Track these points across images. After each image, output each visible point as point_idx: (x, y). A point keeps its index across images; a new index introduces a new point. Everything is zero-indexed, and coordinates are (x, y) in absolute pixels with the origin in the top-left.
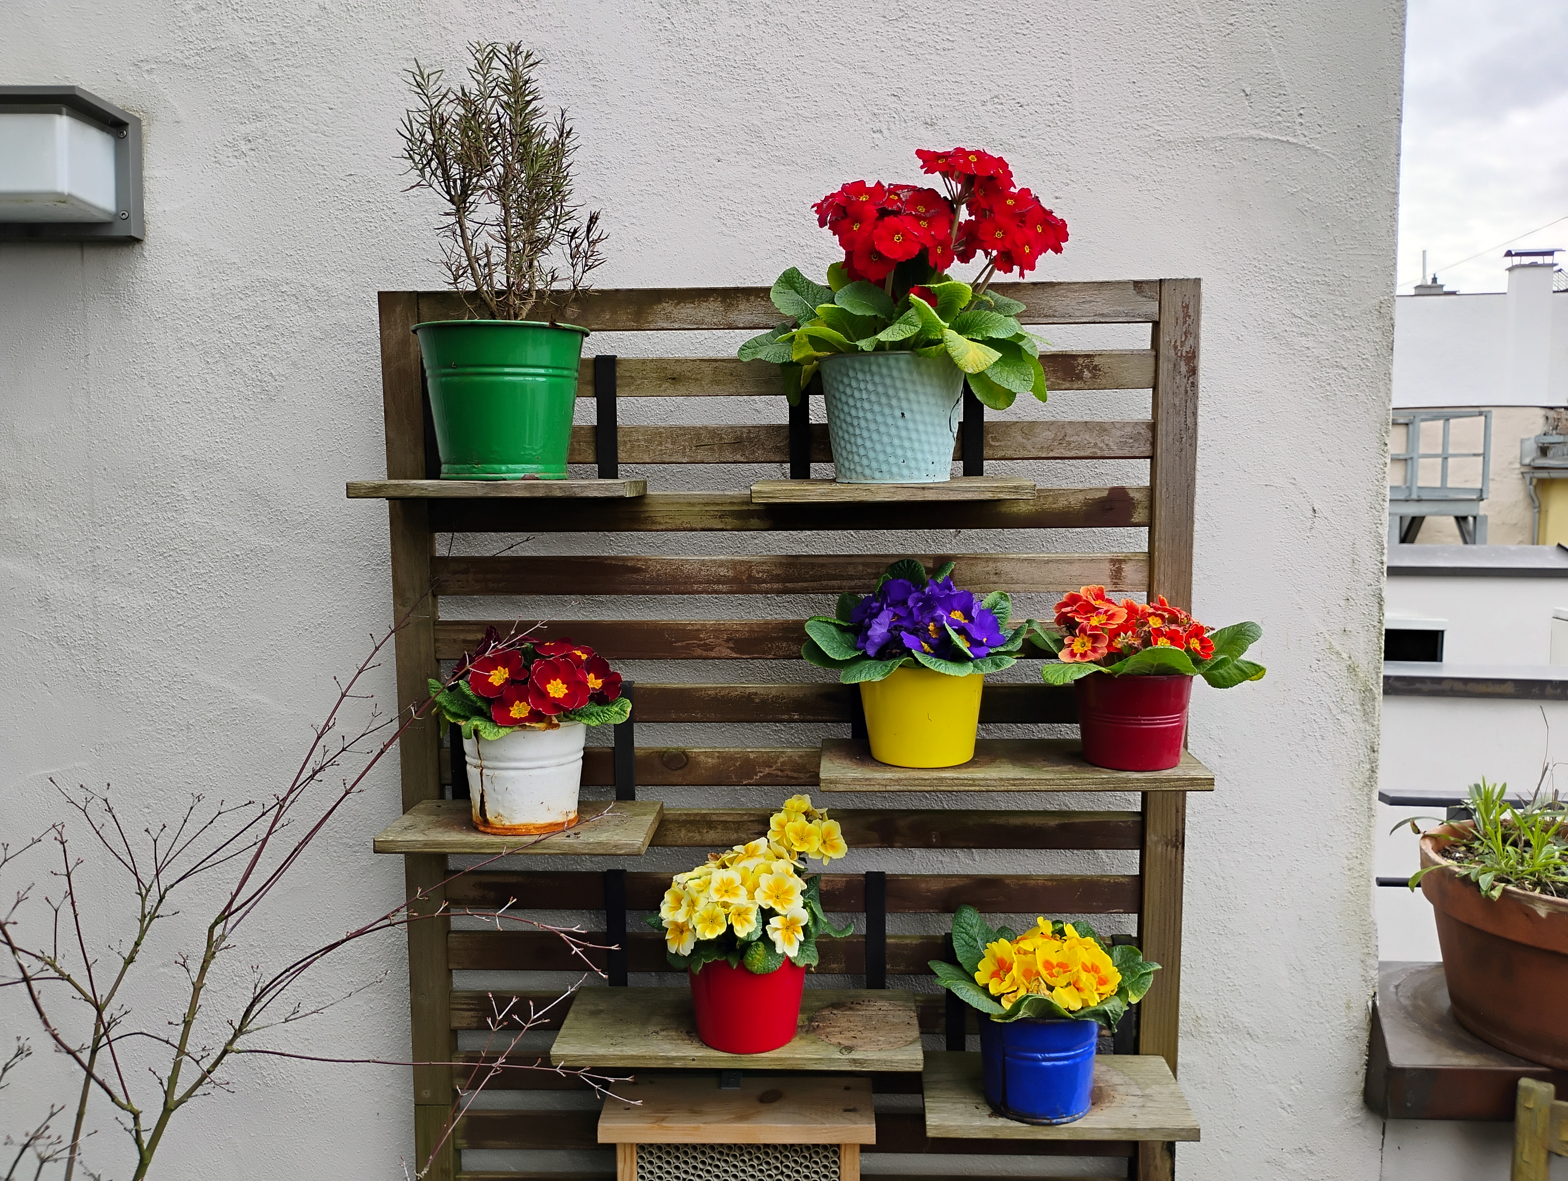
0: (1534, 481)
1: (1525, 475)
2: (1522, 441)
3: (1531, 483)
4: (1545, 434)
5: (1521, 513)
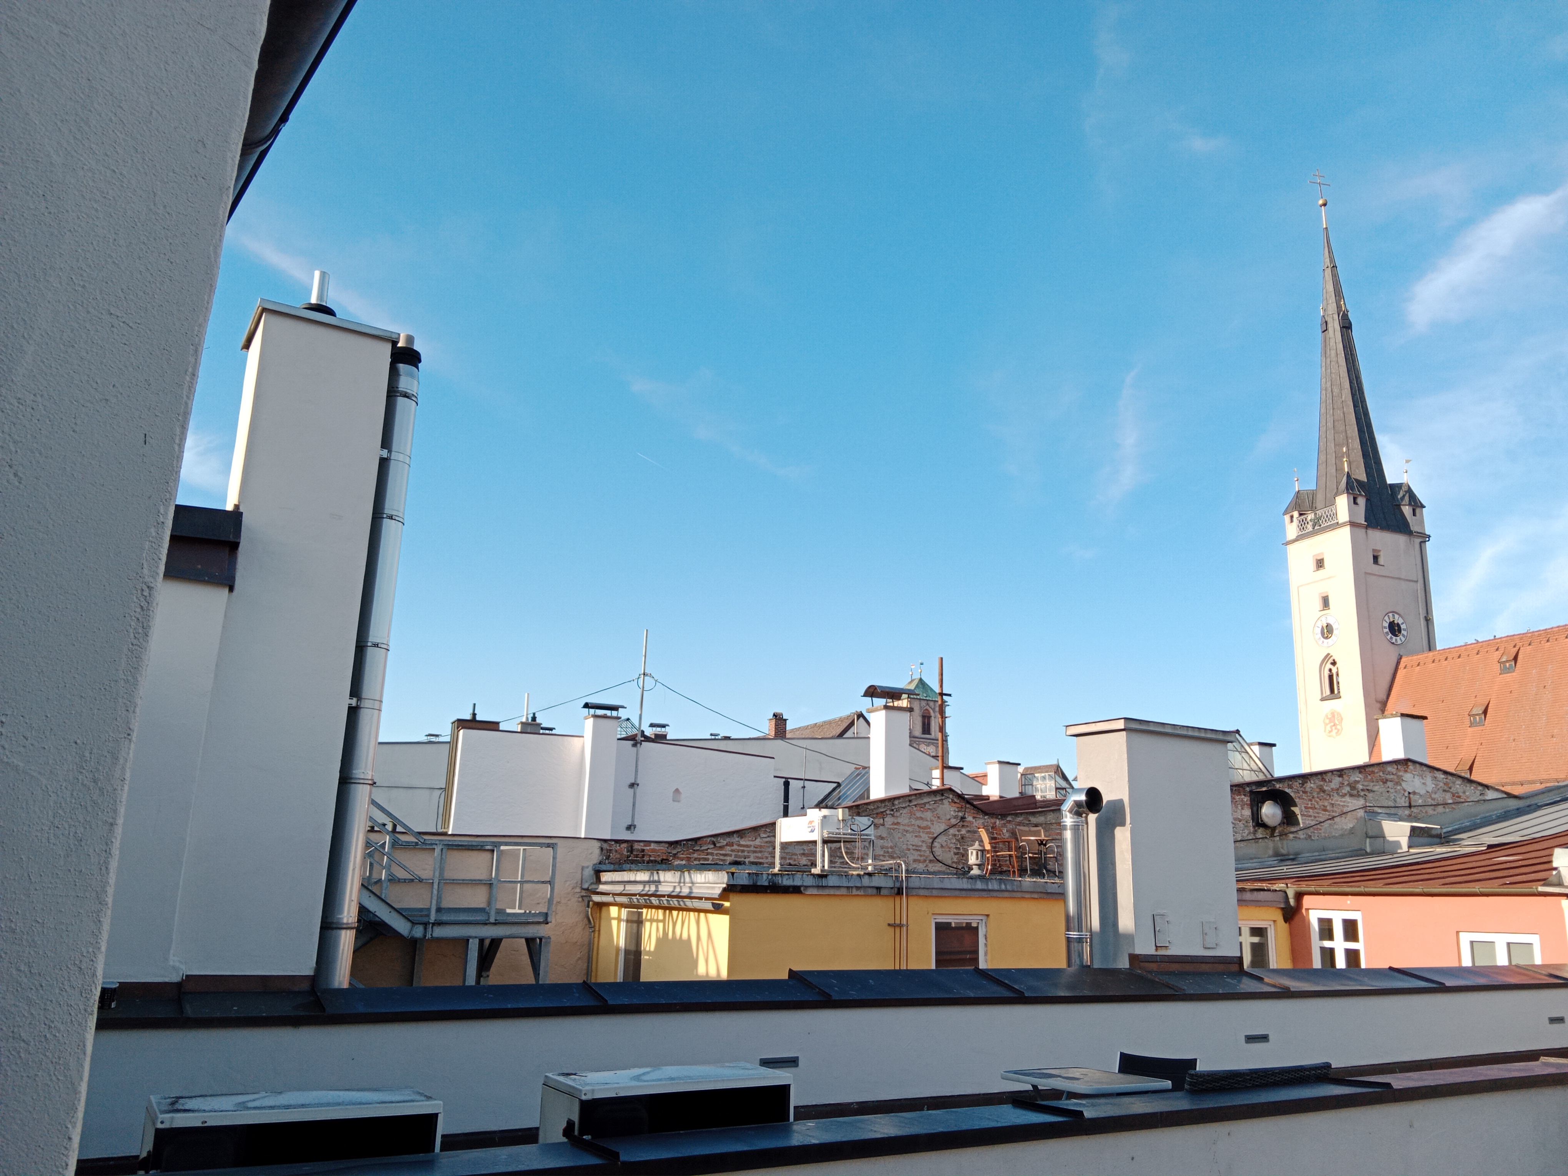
0: (591, 903)
1: (584, 898)
2: (583, 868)
3: (588, 907)
4: (600, 863)
5: (581, 933)
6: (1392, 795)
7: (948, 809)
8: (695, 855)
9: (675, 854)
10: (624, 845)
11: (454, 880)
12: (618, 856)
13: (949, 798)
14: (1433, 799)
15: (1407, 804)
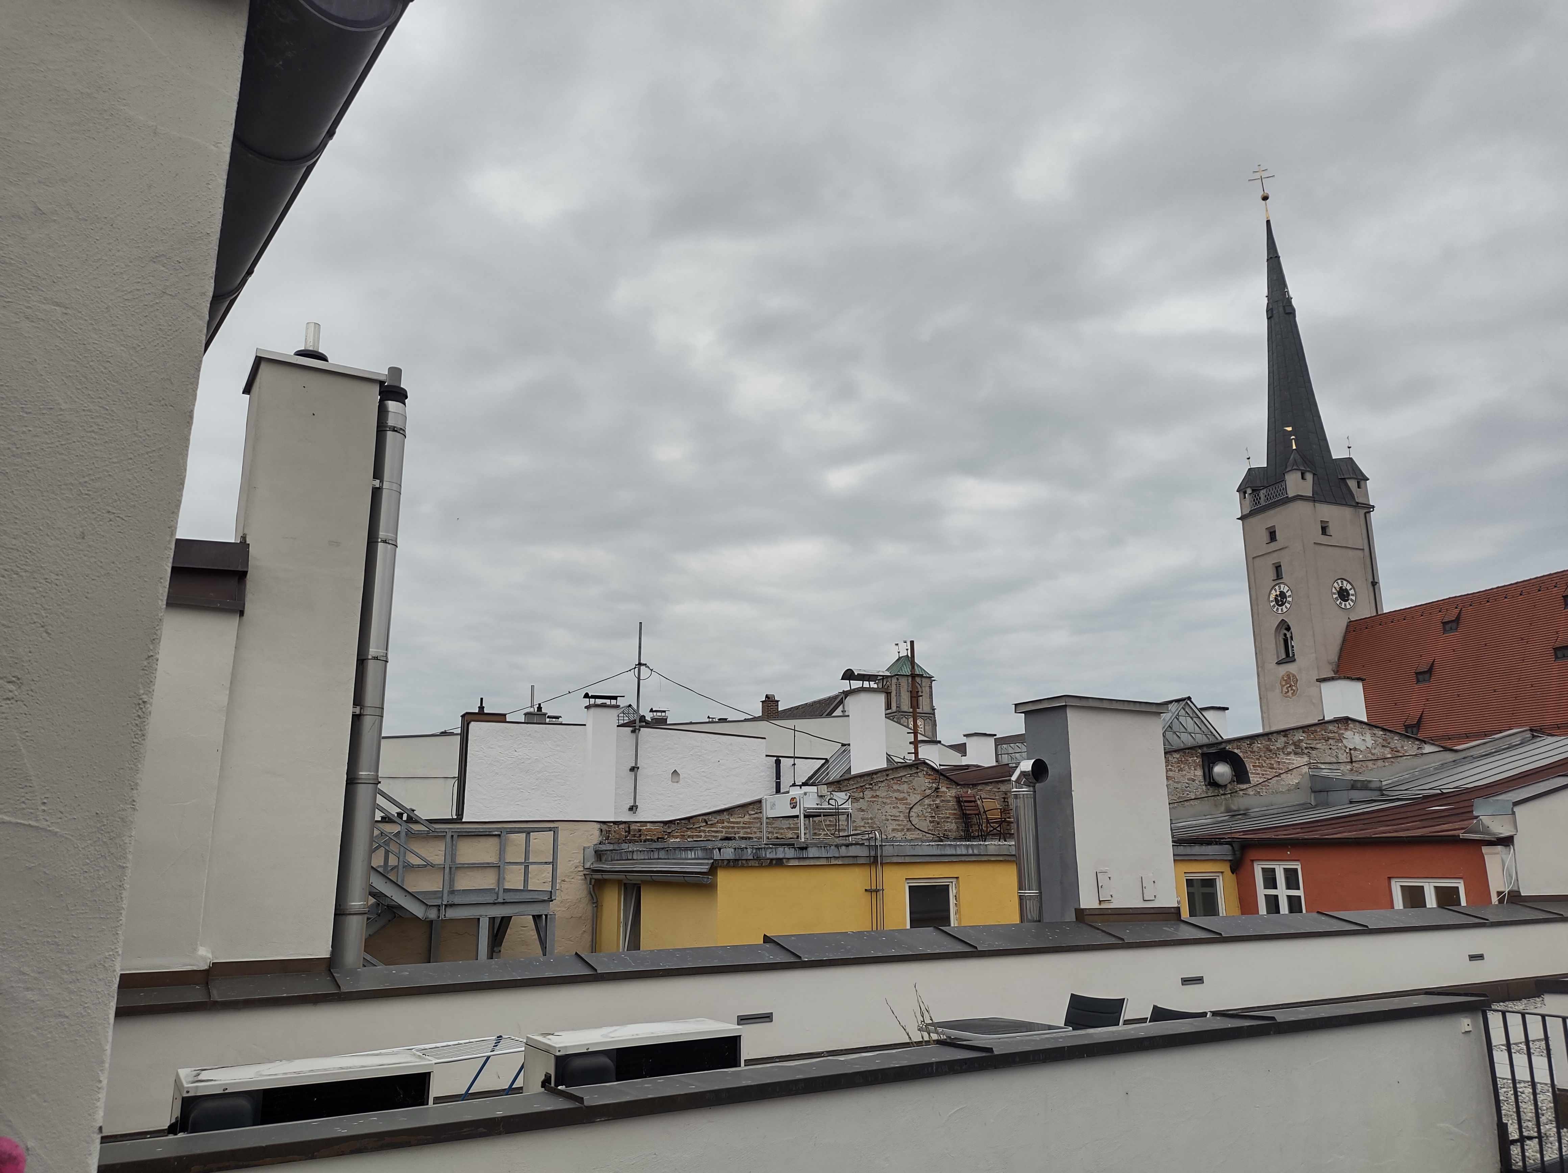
0: (593, 881)
1: (586, 876)
2: (584, 849)
3: (590, 884)
4: (600, 844)
5: (585, 908)
6: (1333, 752)
7: (923, 782)
8: (689, 833)
9: (670, 833)
10: (621, 826)
11: (464, 864)
12: (617, 836)
13: (923, 770)
14: (1373, 754)
15: (1349, 760)
